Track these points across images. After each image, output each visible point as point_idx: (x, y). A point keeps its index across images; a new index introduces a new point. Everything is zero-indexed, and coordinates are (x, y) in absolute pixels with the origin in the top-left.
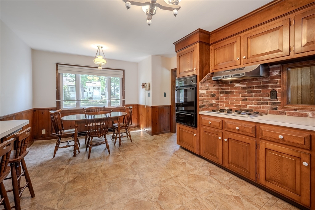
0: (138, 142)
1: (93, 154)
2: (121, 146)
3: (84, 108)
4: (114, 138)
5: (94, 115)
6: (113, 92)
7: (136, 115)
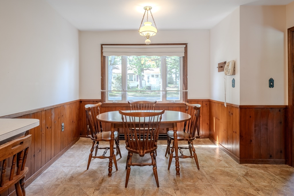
0: (213, 173)
1: (133, 179)
2: (179, 174)
3: (130, 102)
4: (169, 154)
5: (133, 117)
6: (175, 80)
7: (207, 118)
